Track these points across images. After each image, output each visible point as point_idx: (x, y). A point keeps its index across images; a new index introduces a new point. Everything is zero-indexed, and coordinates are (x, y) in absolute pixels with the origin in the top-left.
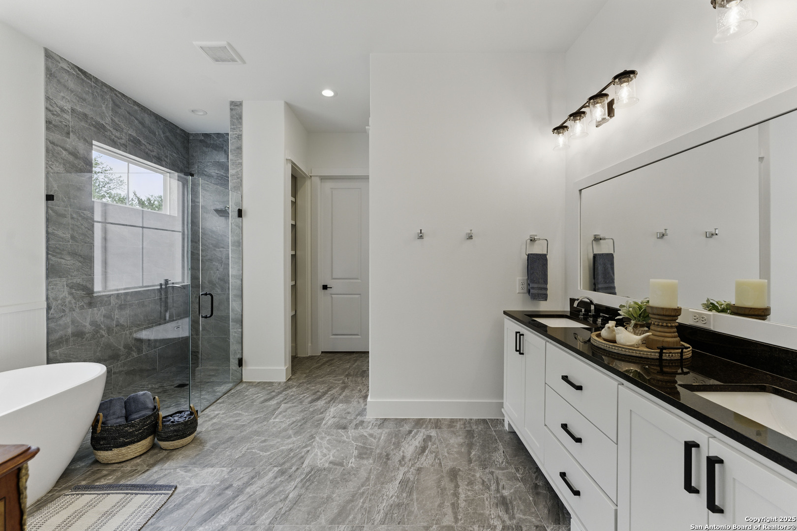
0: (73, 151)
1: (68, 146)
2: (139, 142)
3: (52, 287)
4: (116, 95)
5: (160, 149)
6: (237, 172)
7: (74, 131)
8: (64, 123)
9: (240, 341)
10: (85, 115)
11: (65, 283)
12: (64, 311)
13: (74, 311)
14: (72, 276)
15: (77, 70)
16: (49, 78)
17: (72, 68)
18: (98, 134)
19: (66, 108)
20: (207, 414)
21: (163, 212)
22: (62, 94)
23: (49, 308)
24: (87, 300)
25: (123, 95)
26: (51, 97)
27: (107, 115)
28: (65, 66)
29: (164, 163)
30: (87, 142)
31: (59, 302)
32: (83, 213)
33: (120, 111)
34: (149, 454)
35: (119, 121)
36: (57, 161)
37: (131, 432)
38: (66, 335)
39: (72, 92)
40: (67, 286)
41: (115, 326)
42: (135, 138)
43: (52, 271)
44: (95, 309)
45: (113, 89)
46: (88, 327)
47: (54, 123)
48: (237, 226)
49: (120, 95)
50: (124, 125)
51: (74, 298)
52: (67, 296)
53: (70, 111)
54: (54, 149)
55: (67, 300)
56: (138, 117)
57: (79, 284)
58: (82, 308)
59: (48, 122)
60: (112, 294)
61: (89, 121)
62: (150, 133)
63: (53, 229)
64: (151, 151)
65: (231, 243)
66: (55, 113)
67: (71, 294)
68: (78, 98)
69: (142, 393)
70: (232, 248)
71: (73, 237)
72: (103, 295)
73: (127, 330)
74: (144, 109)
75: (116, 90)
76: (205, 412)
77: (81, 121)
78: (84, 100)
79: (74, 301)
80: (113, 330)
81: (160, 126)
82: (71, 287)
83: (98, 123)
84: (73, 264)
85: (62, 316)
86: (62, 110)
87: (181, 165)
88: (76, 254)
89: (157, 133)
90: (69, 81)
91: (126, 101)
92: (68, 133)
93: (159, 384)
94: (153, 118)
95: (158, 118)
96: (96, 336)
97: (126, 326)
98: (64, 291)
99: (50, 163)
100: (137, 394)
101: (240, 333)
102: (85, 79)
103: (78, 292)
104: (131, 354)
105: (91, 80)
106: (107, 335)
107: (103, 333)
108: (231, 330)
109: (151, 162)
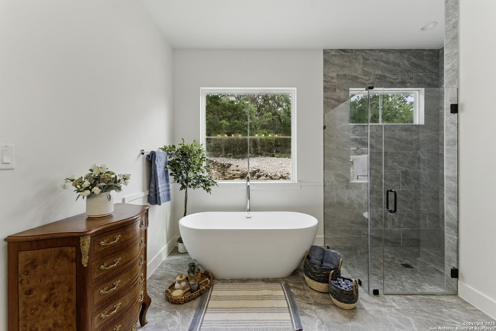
0: (338, 98)
1: (335, 97)
2: (385, 77)
3: (326, 175)
4: (366, 53)
5: (405, 75)
6: (453, 64)
7: (338, 87)
8: (333, 85)
9: (456, 249)
10: (345, 75)
11: (333, 173)
12: (332, 189)
13: (338, 189)
14: (337, 170)
15: (340, 51)
16: (325, 64)
17: (338, 52)
18: (353, 83)
19: (334, 76)
20: (386, 299)
21: (414, 124)
22: (332, 70)
23: (324, 186)
24: (346, 184)
25: (371, 50)
26: (326, 74)
27: (359, 69)
28: (333, 53)
29: (408, 85)
30: (346, 90)
31: (330, 183)
32: (343, 133)
33: (368, 62)
34: (324, 295)
35: (368, 69)
36: (329, 107)
37: (314, 272)
38: (333, 202)
39: (337, 65)
40: (334, 175)
41: (364, 203)
42: (380, 76)
43: (326, 166)
44: (351, 190)
45: (364, 50)
46: (346, 201)
47: (327, 87)
48: (452, 123)
49: (369, 52)
50: (372, 70)
51: (338, 182)
52: (334, 180)
53: (336, 77)
54: (328, 101)
55: (334, 183)
56: (384, 59)
57: (340, 174)
58: (342, 188)
59: (325, 88)
60: (362, 183)
61: (347, 78)
62: (394, 66)
63: (327, 144)
64: (395, 80)
65: (446, 143)
66: (328, 81)
67: (336, 179)
68: (340, 67)
69: (333, 251)
70: (447, 147)
71: (337, 148)
72: (356, 183)
73: (374, 209)
74: (387, 51)
75: (365, 50)
76: (386, 297)
77: (342, 79)
78: (344, 66)
79: (337, 184)
80: (363, 206)
81: (404, 57)
82: (336, 175)
83: (353, 77)
84: (337, 163)
85: (331, 191)
86: (332, 78)
87: (428, 81)
88: (339, 157)
89: (401, 64)
90: (336, 60)
91: (373, 53)
92: (335, 90)
93: (394, 255)
94: (398, 54)
95: (402, 52)
96: (351, 207)
97: (374, 205)
98: (332, 178)
99: (326, 109)
100: (330, 251)
101: (456, 241)
102: (345, 54)
103: (340, 179)
104: (377, 225)
105: (348, 52)
106: (358, 208)
107: (356, 206)
108: (446, 235)
109: (396, 87)
